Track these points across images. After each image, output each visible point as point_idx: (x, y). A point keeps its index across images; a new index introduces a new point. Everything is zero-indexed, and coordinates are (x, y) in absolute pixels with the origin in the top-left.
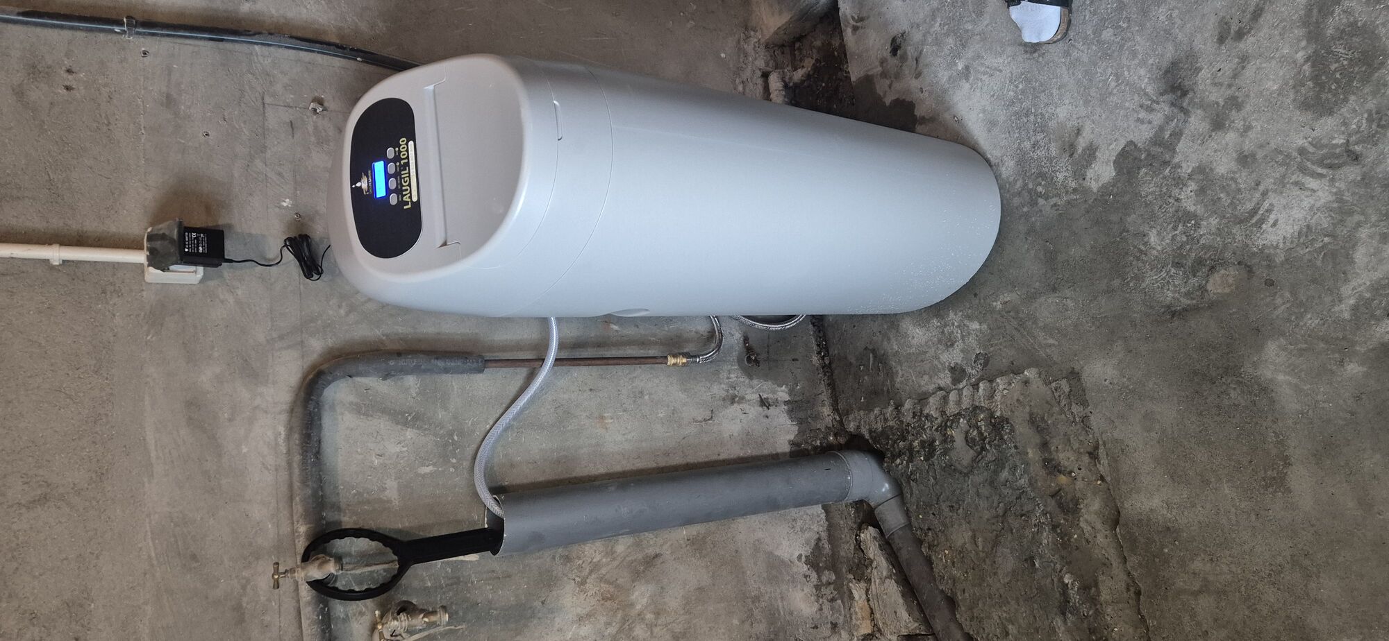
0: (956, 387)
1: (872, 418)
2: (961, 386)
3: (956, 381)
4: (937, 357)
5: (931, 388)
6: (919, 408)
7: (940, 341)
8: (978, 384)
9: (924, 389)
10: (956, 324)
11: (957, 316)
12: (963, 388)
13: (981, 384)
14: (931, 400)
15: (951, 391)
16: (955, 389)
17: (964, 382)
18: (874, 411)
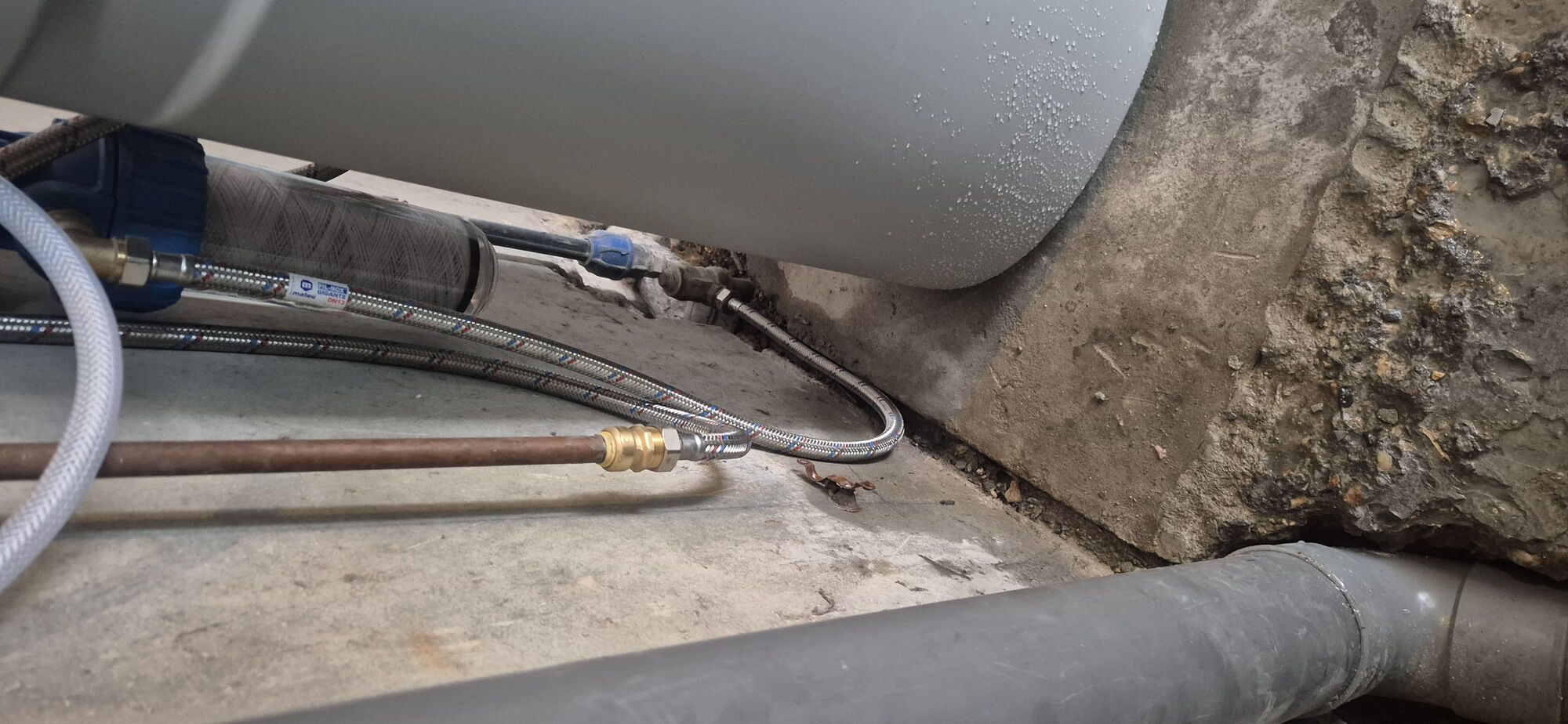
0: (1353, 136)
1: (1219, 456)
2: (1360, 121)
3: (1337, 133)
4: (1245, 157)
5: (1295, 219)
6: (1310, 289)
7: (1220, 128)
8: (1397, 64)
9: (1282, 241)
10: (1223, 60)
11: (1213, 47)
12: (1370, 117)
13: (1403, 59)
14: (1322, 239)
15: (1349, 156)
16: (1352, 145)
17: (1361, 105)
18: (1210, 441)
